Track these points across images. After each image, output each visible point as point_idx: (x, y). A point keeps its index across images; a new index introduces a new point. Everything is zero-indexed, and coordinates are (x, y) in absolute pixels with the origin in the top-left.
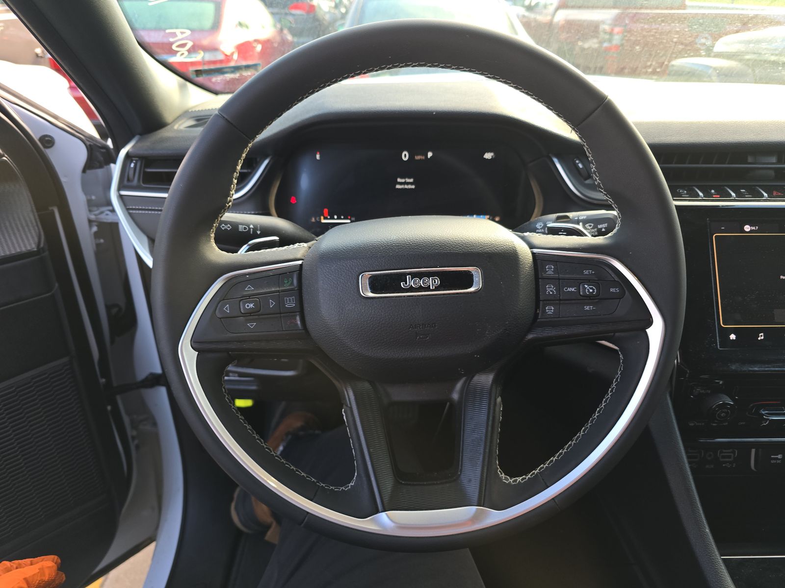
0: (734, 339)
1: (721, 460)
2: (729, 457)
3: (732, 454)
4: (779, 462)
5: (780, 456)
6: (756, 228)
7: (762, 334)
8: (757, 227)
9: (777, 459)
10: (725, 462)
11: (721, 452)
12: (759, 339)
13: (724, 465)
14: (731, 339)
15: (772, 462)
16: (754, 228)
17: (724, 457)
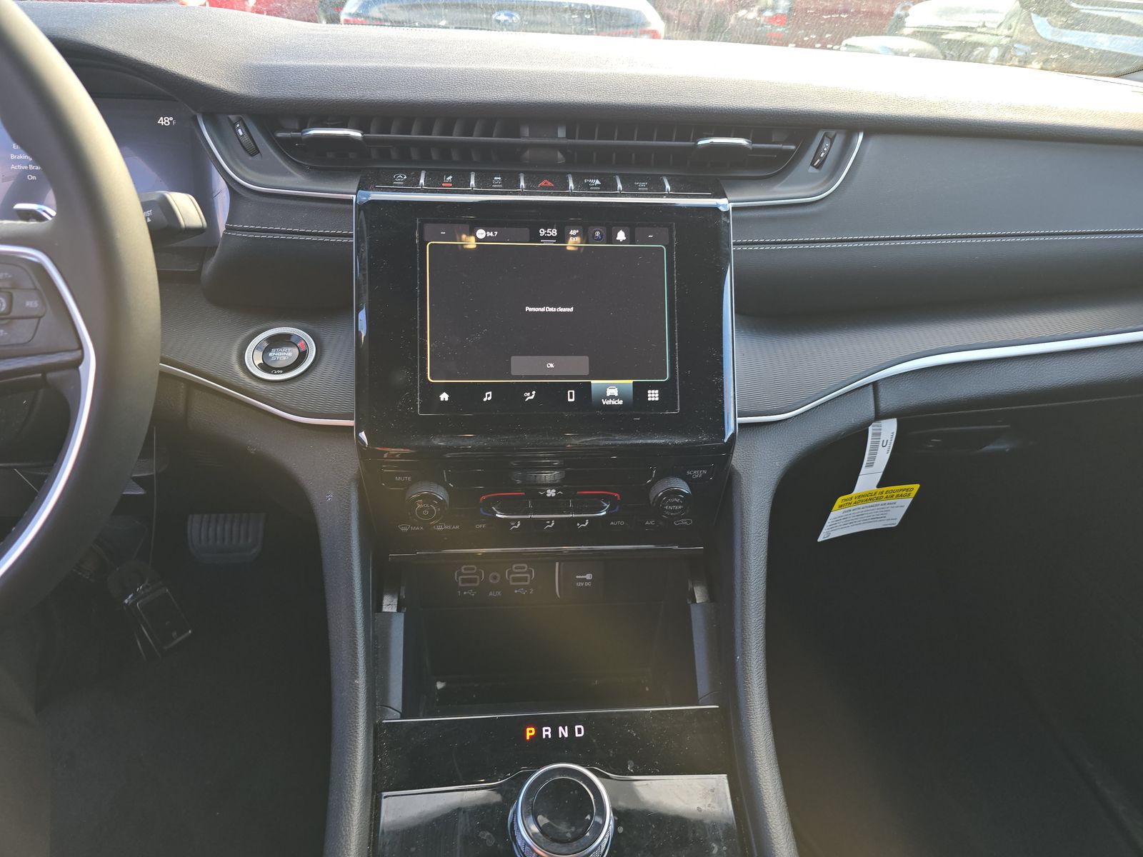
0: (447, 399)
1: (512, 583)
2: (525, 579)
3: (528, 575)
4: (588, 584)
5: (589, 577)
6: (494, 234)
7: (490, 393)
8: (496, 233)
9: (585, 580)
10: (518, 587)
11: (510, 573)
12: (485, 400)
13: (516, 591)
14: (442, 399)
15: (579, 584)
16: (491, 234)
17: (515, 580)
